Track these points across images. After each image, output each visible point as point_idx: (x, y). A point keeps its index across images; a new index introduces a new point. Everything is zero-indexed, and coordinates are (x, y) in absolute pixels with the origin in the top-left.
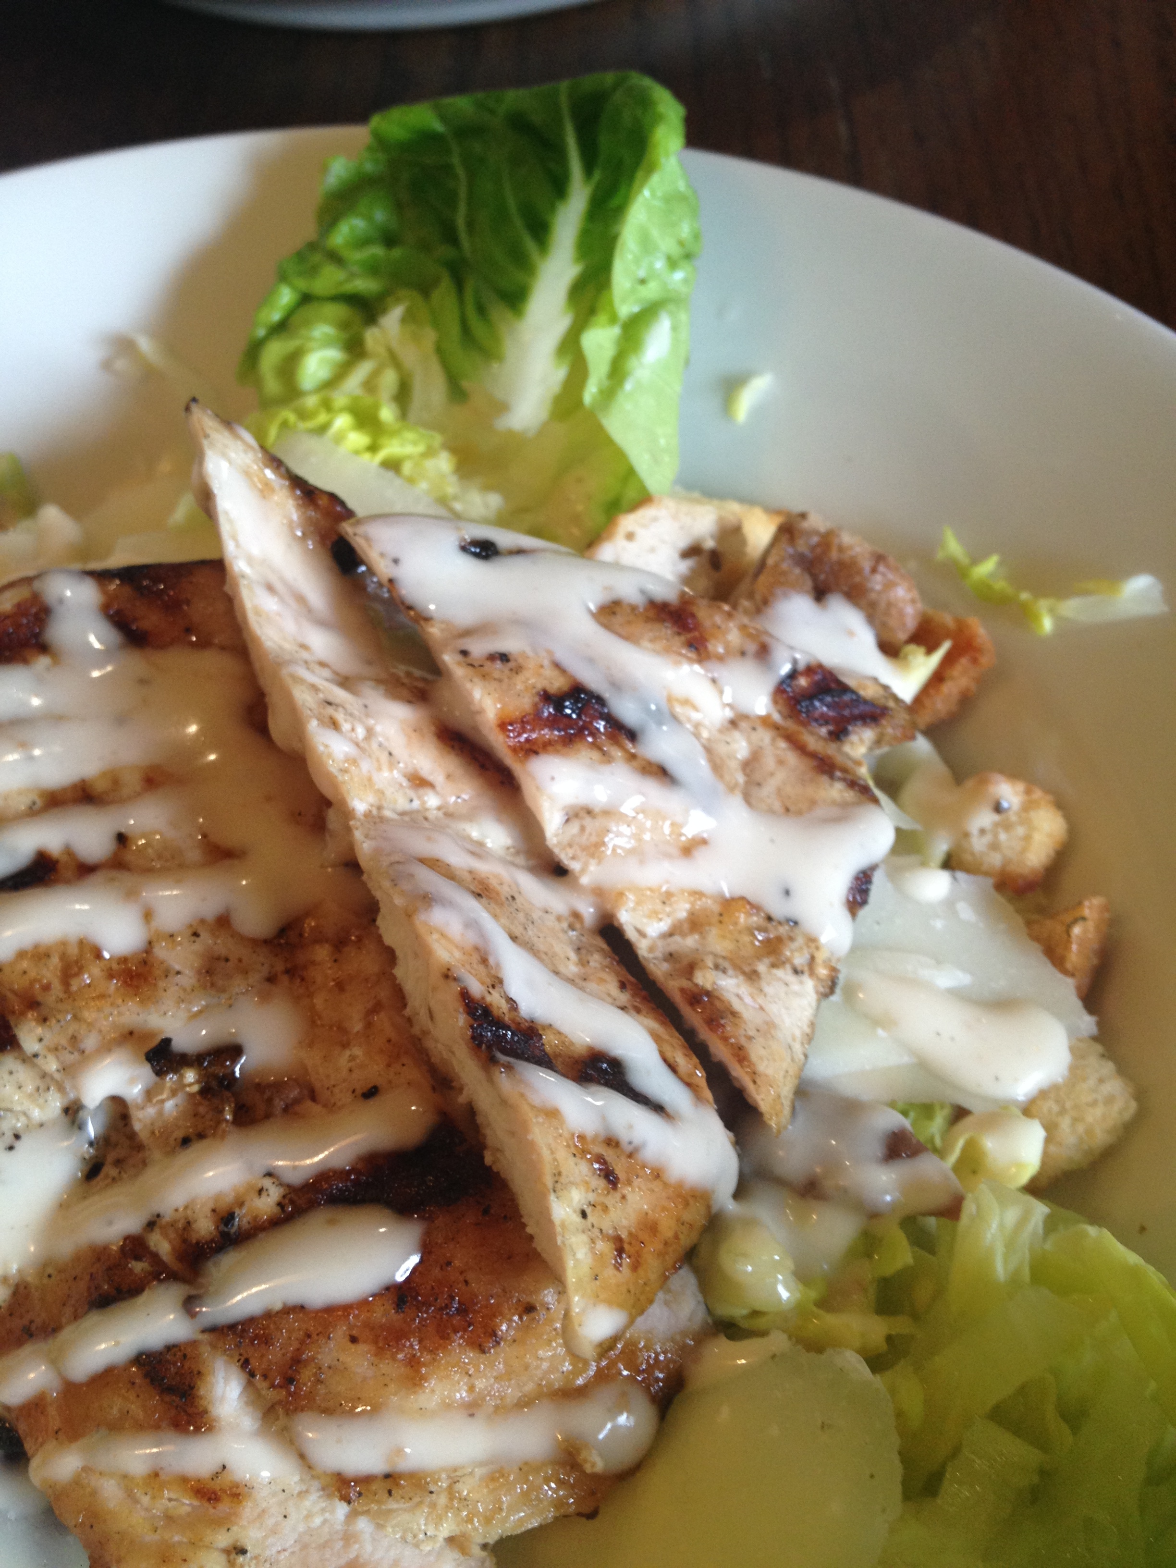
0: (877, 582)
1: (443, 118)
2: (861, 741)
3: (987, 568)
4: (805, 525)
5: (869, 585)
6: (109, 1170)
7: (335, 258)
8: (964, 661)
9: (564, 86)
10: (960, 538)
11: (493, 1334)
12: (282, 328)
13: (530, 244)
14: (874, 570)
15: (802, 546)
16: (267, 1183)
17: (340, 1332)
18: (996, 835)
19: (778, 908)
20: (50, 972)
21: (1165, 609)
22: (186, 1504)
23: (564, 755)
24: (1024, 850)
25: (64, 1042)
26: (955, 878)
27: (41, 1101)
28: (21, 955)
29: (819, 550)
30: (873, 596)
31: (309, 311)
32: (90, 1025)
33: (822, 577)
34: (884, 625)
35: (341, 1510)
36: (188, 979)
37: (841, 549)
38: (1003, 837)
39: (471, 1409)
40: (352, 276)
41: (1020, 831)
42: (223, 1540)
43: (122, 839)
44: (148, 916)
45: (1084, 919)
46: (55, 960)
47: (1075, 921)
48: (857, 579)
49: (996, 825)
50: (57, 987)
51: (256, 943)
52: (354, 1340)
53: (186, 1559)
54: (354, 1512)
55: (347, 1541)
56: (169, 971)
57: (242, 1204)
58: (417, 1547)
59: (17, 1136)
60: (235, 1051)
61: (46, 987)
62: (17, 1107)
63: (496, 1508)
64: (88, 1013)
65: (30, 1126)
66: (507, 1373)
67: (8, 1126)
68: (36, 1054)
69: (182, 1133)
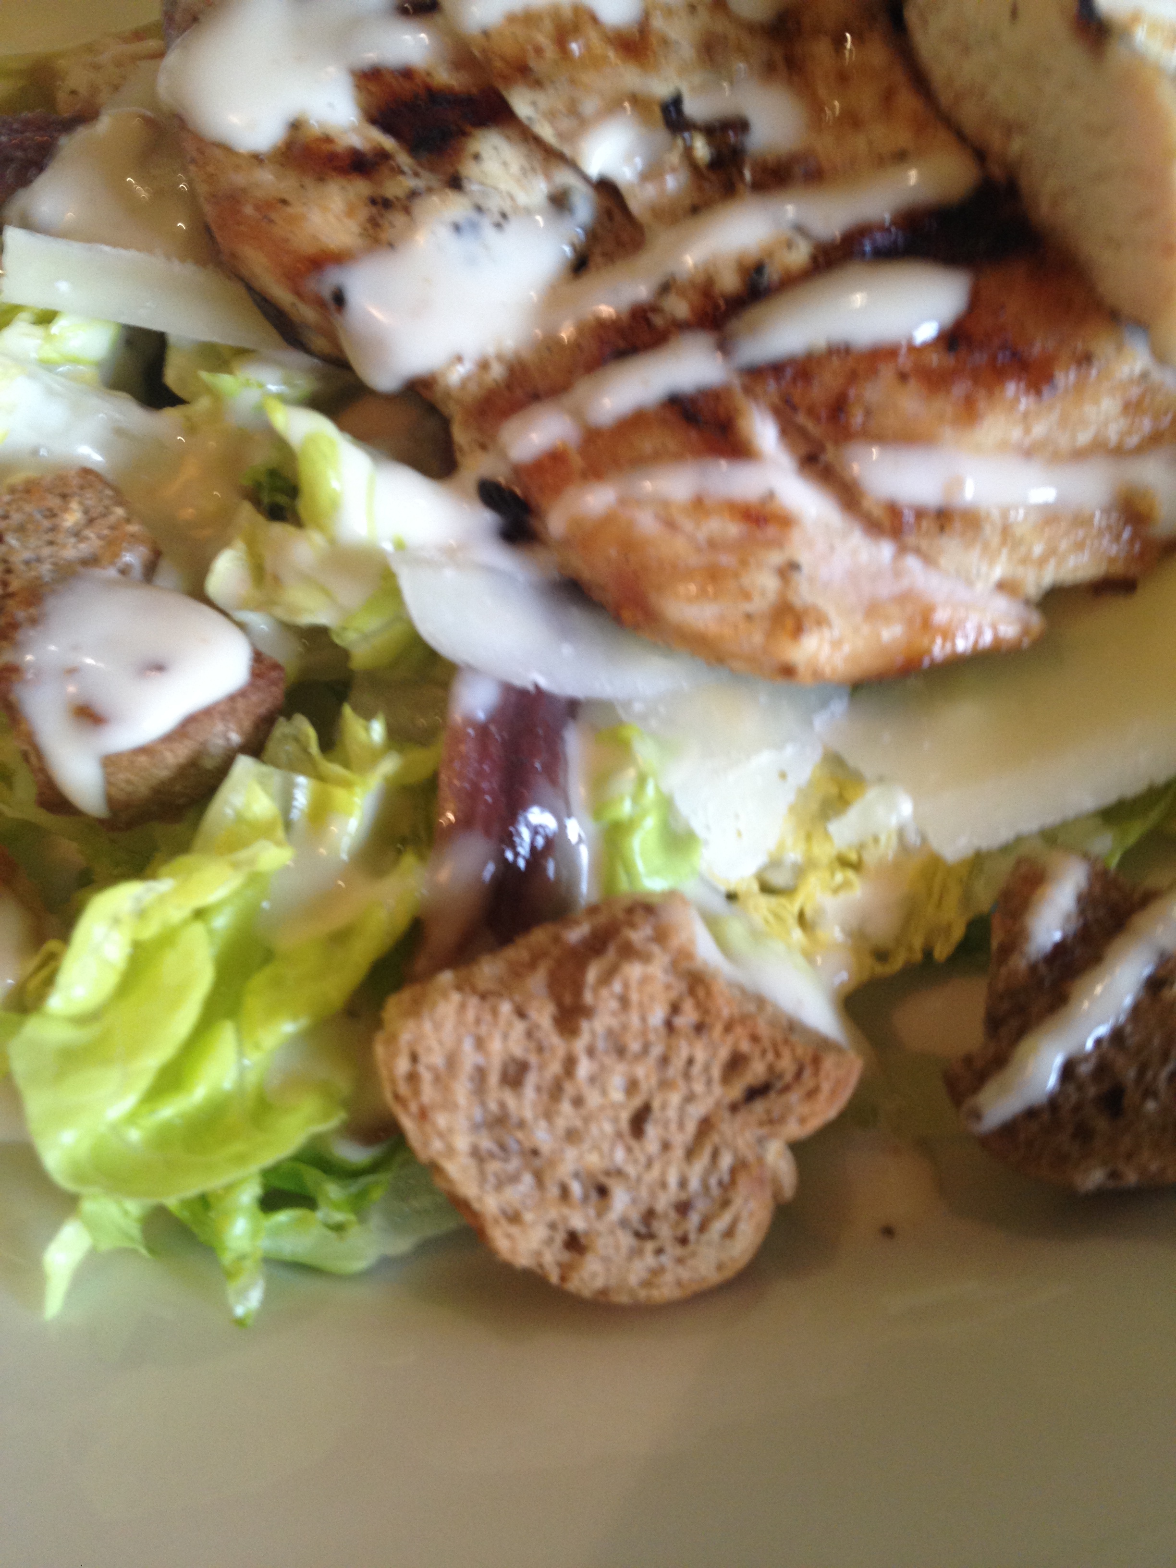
6: (597, 259)
11: (1051, 379)
16: (797, 239)
17: (887, 373)
20: (544, 37)
22: (733, 529)
25: (560, 106)
27: (524, 184)
28: (512, 19)
32: (587, 90)
35: (886, 550)
36: (687, 50)
39: (1029, 452)
42: (776, 558)
46: (548, 25)
50: (550, 51)
51: (752, 28)
52: (903, 377)
53: (736, 575)
54: (902, 550)
55: (897, 573)
56: (665, 42)
57: (770, 254)
58: (969, 583)
59: (504, 216)
60: (741, 125)
61: (539, 51)
62: (503, 186)
63: (1051, 552)
64: (588, 77)
65: (516, 208)
66: (1063, 421)
67: (494, 204)
68: (530, 119)
69: (688, 202)
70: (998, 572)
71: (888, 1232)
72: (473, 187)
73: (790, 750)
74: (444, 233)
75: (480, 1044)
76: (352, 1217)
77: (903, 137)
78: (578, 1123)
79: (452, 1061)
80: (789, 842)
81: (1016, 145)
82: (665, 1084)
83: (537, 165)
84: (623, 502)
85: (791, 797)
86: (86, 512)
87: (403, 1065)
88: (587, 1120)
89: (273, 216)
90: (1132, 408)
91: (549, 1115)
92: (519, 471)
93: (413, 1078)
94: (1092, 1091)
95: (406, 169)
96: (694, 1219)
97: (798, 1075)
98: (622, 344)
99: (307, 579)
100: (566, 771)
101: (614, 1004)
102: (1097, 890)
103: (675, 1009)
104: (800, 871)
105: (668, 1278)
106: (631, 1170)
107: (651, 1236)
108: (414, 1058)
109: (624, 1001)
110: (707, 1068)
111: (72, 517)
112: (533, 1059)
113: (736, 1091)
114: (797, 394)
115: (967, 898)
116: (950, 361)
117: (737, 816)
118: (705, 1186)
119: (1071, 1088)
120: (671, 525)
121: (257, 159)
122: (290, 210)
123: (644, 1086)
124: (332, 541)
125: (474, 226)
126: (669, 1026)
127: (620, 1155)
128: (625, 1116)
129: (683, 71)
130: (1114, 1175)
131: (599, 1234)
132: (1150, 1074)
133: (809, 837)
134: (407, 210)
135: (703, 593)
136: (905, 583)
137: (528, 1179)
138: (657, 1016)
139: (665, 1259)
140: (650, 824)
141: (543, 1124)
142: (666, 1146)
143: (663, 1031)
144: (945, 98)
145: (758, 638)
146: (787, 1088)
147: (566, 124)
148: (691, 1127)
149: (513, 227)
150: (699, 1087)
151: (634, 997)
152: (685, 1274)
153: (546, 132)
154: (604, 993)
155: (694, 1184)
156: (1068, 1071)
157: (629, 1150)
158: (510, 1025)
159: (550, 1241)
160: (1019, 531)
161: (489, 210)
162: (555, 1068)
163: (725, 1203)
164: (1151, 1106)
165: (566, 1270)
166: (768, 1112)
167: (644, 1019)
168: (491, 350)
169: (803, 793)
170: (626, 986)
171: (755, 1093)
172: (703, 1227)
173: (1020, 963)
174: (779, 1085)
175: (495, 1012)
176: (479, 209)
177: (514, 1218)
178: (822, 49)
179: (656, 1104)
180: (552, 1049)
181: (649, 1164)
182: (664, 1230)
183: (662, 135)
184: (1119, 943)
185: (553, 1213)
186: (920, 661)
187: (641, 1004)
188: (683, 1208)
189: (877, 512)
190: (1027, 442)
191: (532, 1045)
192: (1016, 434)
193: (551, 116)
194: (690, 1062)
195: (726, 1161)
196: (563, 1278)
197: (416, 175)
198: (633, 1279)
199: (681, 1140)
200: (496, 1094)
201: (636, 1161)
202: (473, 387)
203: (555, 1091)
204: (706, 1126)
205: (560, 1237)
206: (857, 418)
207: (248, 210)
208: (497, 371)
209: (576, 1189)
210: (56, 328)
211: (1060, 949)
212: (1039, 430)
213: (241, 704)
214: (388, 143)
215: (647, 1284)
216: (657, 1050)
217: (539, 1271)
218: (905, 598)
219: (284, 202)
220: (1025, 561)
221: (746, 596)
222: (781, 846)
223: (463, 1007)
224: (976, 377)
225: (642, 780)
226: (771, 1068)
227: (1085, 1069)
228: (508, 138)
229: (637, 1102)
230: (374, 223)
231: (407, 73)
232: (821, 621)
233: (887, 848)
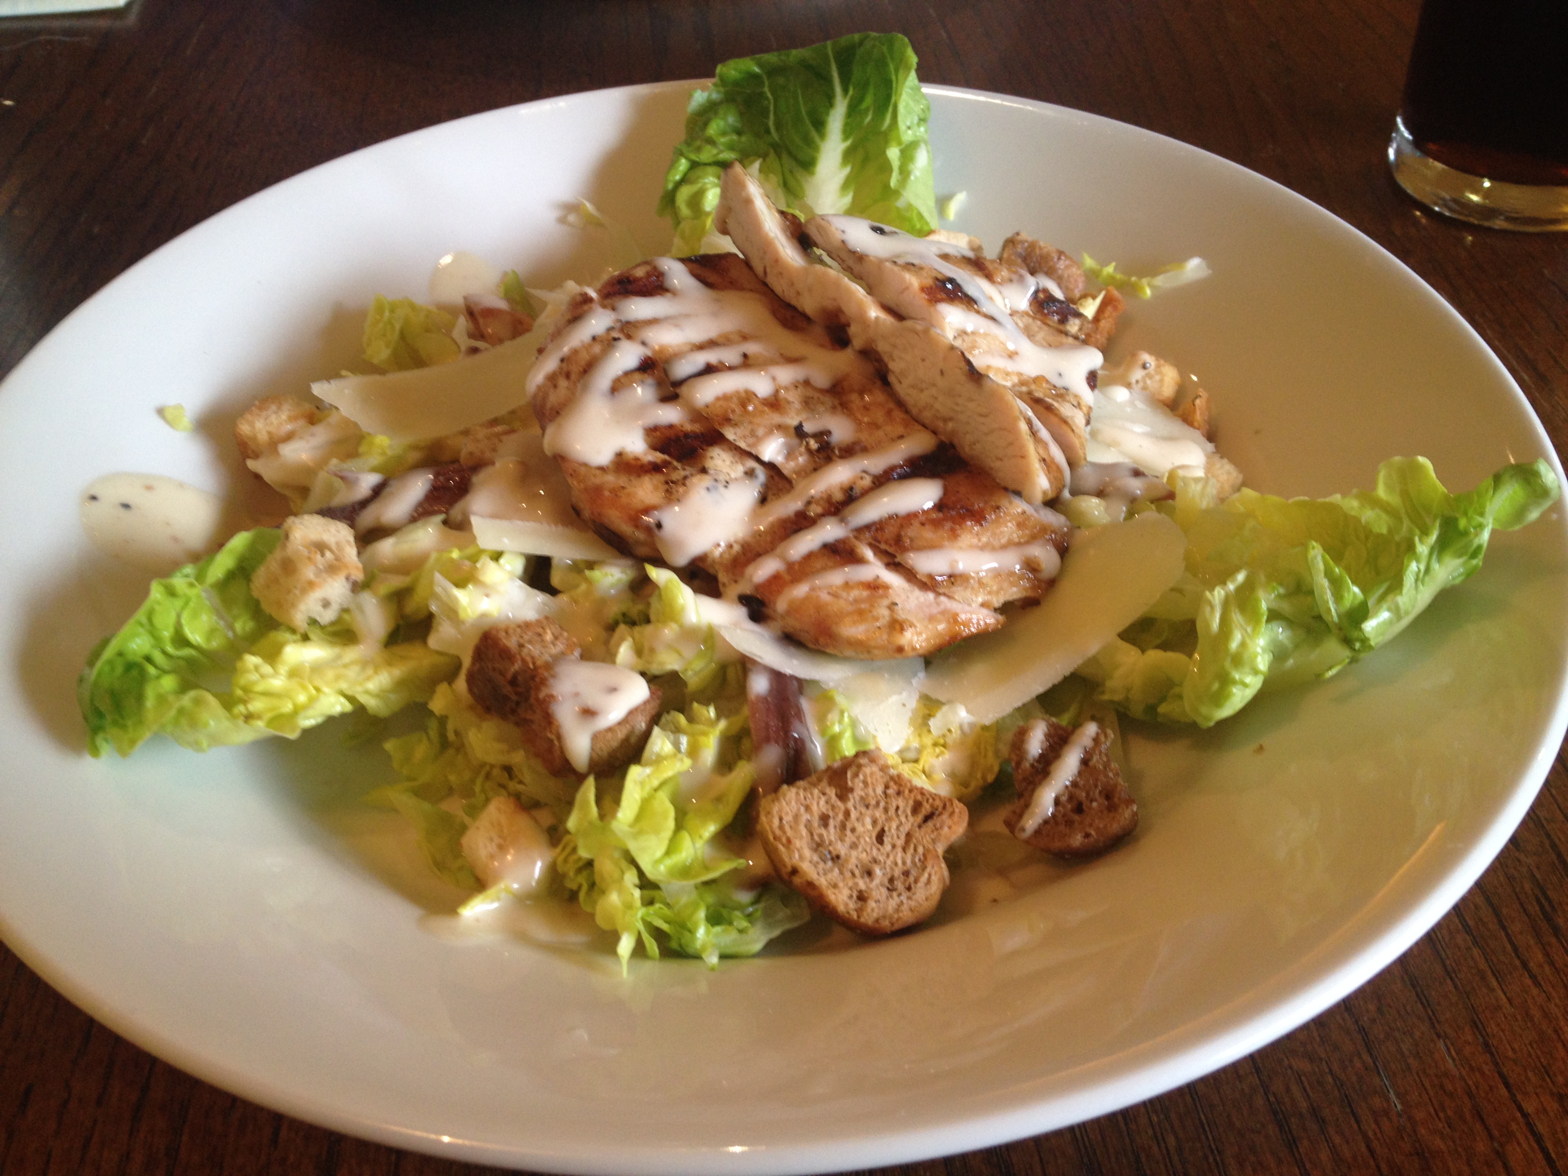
0: (1061, 265)
1: (760, 65)
2: (1075, 324)
3: (1110, 269)
4: (1019, 238)
5: (1058, 266)
6: (770, 497)
7: (711, 142)
8: (1109, 309)
9: (829, 44)
10: (1092, 256)
11: (985, 518)
12: (683, 181)
13: (814, 133)
14: (1059, 259)
15: (1020, 249)
16: (864, 475)
17: (916, 523)
18: (1145, 382)
19: (1058, 383)
20: (734, 405)
21: (1211, 272)
22: (865, 593)
23: (951, 304)
24: (1161, 387)
25: (747, 433)
26: (1131, 392)
27: (734, 468)
28: (718, 399)
29: (1029, 250)
30: (1060, 272)
31: (698, 172)
32: (759, 425)
33: (1032, 265)
34: (1067, 288)
35: (931, 596)
36: (797, 405)
37: (1040, 248)
38: (1149, 382)
39: (982, 548)
40: (721, 152)
41: (1157, 378)
42: (886, 602)
43: (745, 356)
44: (774, 379)
45: (1200, 396)
46: (735, 399)
47: (1196, 398)
48: (1051, 263)
49: (1144, 378)
50: (738, 411)
51: (823, 391)
52: (923, 524)
53: (870, 611)
54: (938, 594)
55: (938, 604)
56: (788, 402)
57: (855, 483)
58: (970, 605)
59: (727, 483)
60: (828, 433)
61: (733, 411)
62: (725, 471)
63: (1001, 589)
64: (757, 420)
65: (731, 479)
66: (994, 534)
67: (722, 478)
68: (735, 440)
69: (811, 468)
70: (980, 600)
71: (995, 901)
72: (711, 472)
73: (904, 694)
74: (703, 492)
75: (808, 808)
76: (749, 925)
77: (900, 430)
78: (855, 840)
79: (796, 817)
80: (911, 738)
81: (950, 425)
82: (889, 819)
83: (737, 459)
84: (813, 589)
85: (910, 714)
86: (553, 634)
87: (776, 822)
88: (858, 838)
89: (619, 494)
90: (1020, 525)
91: (842, 840)
92: (758, 587)
93: (781, 827)
94: (1069, 806)
95: (679, 468)
96: (912, 879)
97: (944, 807)
98: (795, 527)
99: (670, 647)
100: (804, 716)
101: (861, 785)
102: (1052, 731)
103: (887, 787)
104: (920, 751)
105: (905, 907)
106: (881, 858)
107: (895, 890)
108: (781, 819)
109: (865, 783)
110: (904, 811)
111: (549, 637)
112: (831, 814)
113: (920, 817)
114: (879, 535)
115: (997, 752)
116: (941, 515)
117: (888, 725)
118: (913, 862)
119: (1061, 808)
120: (835, 595)
121: (602, 469)
122: (626, 491)
123: (880, 822)
124: (681, 626)
125: (716, 488)
126: (885, 793)
127: (875, 851)
128: (874, 835)
129: (798, 413)
130: (1087, 836)
131: (871, 889)
132: (1091, 794)
133: (920, 735)
134: (684, 484)
135: (855, 623)
136: (942, 607)
137: (836, 870)
138: (880, 790)
139: (902, 898)
140: (848, 734)
141: (839, 842)
142: (894, 846)
143: (883, 796)
144: (914, 411)
145: (885, 637)
146: (940, 814)
147: (751, 440)
148: (903, 837)
149: (732, 486)
150: (903, 819)
151: (869, 780)
152: (913, 903)
153: (742, 445)
154: (856, 780)
155: (909, 862)
156: (1057, 802)
157: (879, 850)
158: (819, 798)
159: (851, 897)
160: (985, 581)
161: (721, 480)
162: (841, 817)
163: (924, 868)
164: (1095, 804)
165: (859, 911)
166: (935, 826)
167: (874, 790)
168: (732, 539)
169: (915, 712)
170: (865, 776)
171: (928, 818)
172: (916, 881)
173: (1026, 765)
174: (937, 813)
175: (812, 794)
176: (716, 480)
177: (835, 886)
178: (854, 397)
179: (886, 829)
180: (838, 807)
181: (888, 856)
182: (899, 885)
183: (795, 441)
184: (1066, 749)
185: (850, 884)
186: (956, 638)
187: (873, 784)
188: (906, 874)
189: (924, 579)
190: (980, 544)
191: (829, 807)
192: (975, 541)
193: (744, 437)
194: (897, 808)
195: (920, 850)
196: (859, 917)
197: (684, 469)
198: (890, 910)
199: (900, 842)
200: (819, 830)
201: (882, 854)
202: (727, 556)
203: (843, 827)
204: (909, 835)
205: (855, 894)
206: (907, 542)
207: (607, 493)
208: (737, 548)
209: (857, 872)
210: (502, 561)
211: (1041, 756)
212: (984, 539)
213: (648, 707)
214: (666, 457)
215: (897, 910)
216: (882, 804)
217: (847, 915)
218: (943, 613)
219: (623, 488)
220: (990, 593)
221: (877, 619)
222: (908, 741)
223: (797, 794)
224: (953, 520)
225: (842, 713)
226: (932, 806)
227: (1064, 799)
228: (723, 450)
229: (878, 828)
230: (668, 491)
231: (671, 427)
232: (912, 625)
233: (956, 734)
